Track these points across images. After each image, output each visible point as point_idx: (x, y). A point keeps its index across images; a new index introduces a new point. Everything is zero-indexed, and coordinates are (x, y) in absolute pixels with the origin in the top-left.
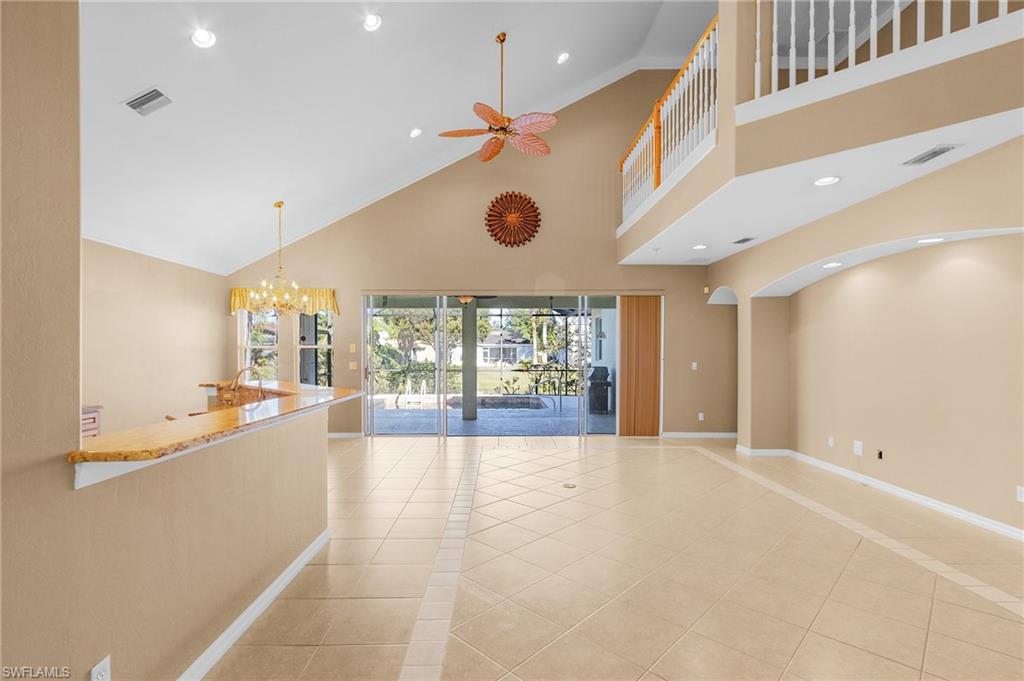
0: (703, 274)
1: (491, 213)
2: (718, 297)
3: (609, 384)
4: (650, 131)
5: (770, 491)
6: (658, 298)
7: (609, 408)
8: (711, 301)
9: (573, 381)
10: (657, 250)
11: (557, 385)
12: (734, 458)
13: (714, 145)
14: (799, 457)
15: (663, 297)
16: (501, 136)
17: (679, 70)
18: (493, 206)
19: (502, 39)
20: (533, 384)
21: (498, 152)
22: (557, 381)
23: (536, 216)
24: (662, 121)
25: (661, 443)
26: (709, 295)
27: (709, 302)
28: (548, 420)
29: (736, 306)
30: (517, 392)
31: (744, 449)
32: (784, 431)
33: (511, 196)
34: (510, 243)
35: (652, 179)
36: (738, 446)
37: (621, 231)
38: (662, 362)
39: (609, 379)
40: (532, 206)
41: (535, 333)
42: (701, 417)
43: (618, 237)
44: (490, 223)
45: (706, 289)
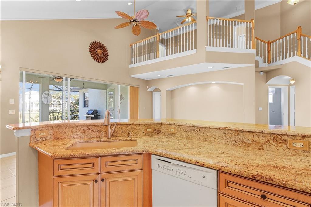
0: (146, 83)
6: (138, 88)
13: (195, 53)
18: (92, 44)
23: (107, 53)
27: (148, 90)
33: (99, 43)
34: (98, 61)
37: (132, 66)
40: (106, 49)
43: (129, 67)
44: (91, 51)
45: (147, 87)
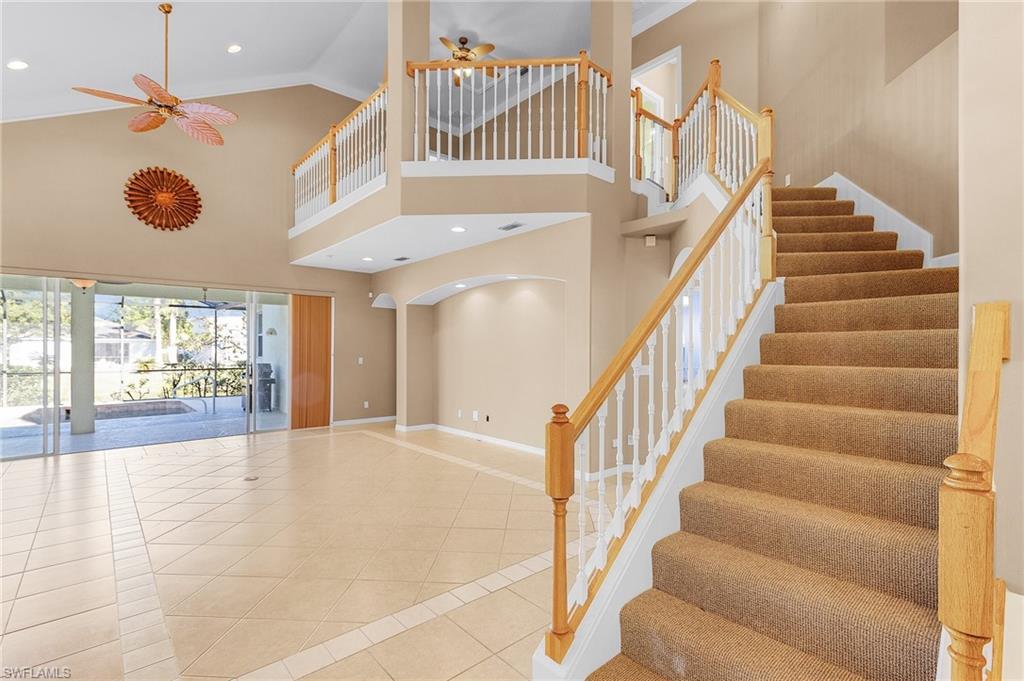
0: (368, 282)
1: (133, 186)
2: (380, 302)
3: (273, 381)
4: (324, 150)
5: (422, 454)
6: (328, 299)
7: (272, 406)
8: (375, 304)
9: (224, 381)
10: (330, 256)
11: (202, 387)
12: (394, 435)
13: (384, 186)
14: (441, 428)
15: (333, 299)
16: (164, 113)
17: (360, 103)
18: (137, 179)
19: (167, 9)
20: (169, 386)
21: (157, 126)
22: (202, 382)
23: (196, 201)
24: (337, 144)
25: (331, 431)
26: (372, 300)
27: (373, 306)
28: (201, 424)
29: (394, 311)
30: (146, 396)
31: (401, 428)
32: (429, 411)
33: (162, 172)
34: (160, 225)
35: (327, 193)
36: (397, 426)
37: (292, 233)
38: (332, 358)
39: (272, 376)
40: (191, 189)
41: (159, 326)
42: (366, 405)
43: (290, 238)
44: (132, 198)
45: (371, 294)
